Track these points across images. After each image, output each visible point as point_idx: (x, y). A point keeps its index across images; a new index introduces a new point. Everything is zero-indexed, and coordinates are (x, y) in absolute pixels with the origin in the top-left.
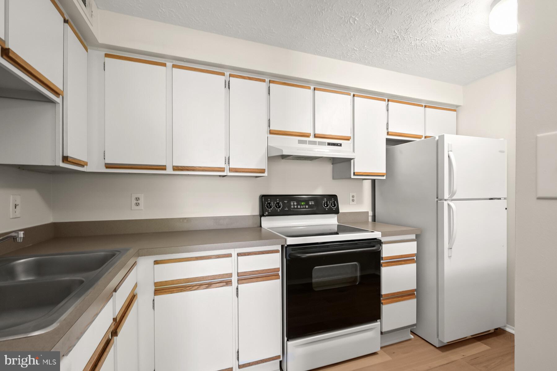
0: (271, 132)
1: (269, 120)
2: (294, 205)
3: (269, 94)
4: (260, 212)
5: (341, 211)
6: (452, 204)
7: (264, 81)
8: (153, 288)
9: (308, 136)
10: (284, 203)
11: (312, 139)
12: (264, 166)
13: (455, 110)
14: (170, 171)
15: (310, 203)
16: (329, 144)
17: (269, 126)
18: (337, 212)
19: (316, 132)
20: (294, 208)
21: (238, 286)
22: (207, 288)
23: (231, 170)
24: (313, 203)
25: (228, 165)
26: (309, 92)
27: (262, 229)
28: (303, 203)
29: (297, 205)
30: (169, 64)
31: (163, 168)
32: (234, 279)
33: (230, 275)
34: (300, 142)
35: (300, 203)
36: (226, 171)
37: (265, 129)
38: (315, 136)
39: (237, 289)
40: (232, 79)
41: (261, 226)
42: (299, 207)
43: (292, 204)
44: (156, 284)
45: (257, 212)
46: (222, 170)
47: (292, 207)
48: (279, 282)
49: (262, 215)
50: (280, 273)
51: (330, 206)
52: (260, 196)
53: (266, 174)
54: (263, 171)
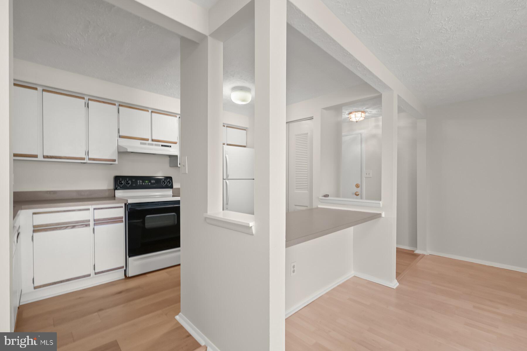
0: (120, 137)
1: (119, 129)
2: (140, 183)
3: (119, 113)
4: (114, 187)
5: (174, 187)
6: (227, 181)
7: (115, 105)
8: (32, 229)
9: (147, 140)
10: (132, 181)
11: (150, 142)
12: (115, 157)
13: (245, 130)
14: (40, 158)
15: (152, 182)
16: (162, 146)
17: (119, 133)
18: (171, 187)
19: (153, 138)
20: (140, 184)
21: (94, 228)
22: (72, 228)
23: (90, 159)
24: (154, 182)
25: (87, 156)
26: (148, 114)
27: (116, 198)
28: (146, 182)
29: (142, 183)
30: (40, 88)
31: (36, 156)
32: (92, 223)
33: (89, 221)
34: (141, 143)
35: (145, 181)
36: (86, 159)
37: (116, 134)
38: (153, 140)
39: (94, 229)
40: (90, 102)
41: (115, 196)
42: (144, 184)
43: (138, 182)
44: (34, 227)
45: (112, 187)
46: (84, 159)
47: (139, 184)
48: (123, 224)
49: (116, 189)
50: (124, 219)
51: (166, 184)
52: (114, 177)
53: (116, 162)
54: (114, 161)
